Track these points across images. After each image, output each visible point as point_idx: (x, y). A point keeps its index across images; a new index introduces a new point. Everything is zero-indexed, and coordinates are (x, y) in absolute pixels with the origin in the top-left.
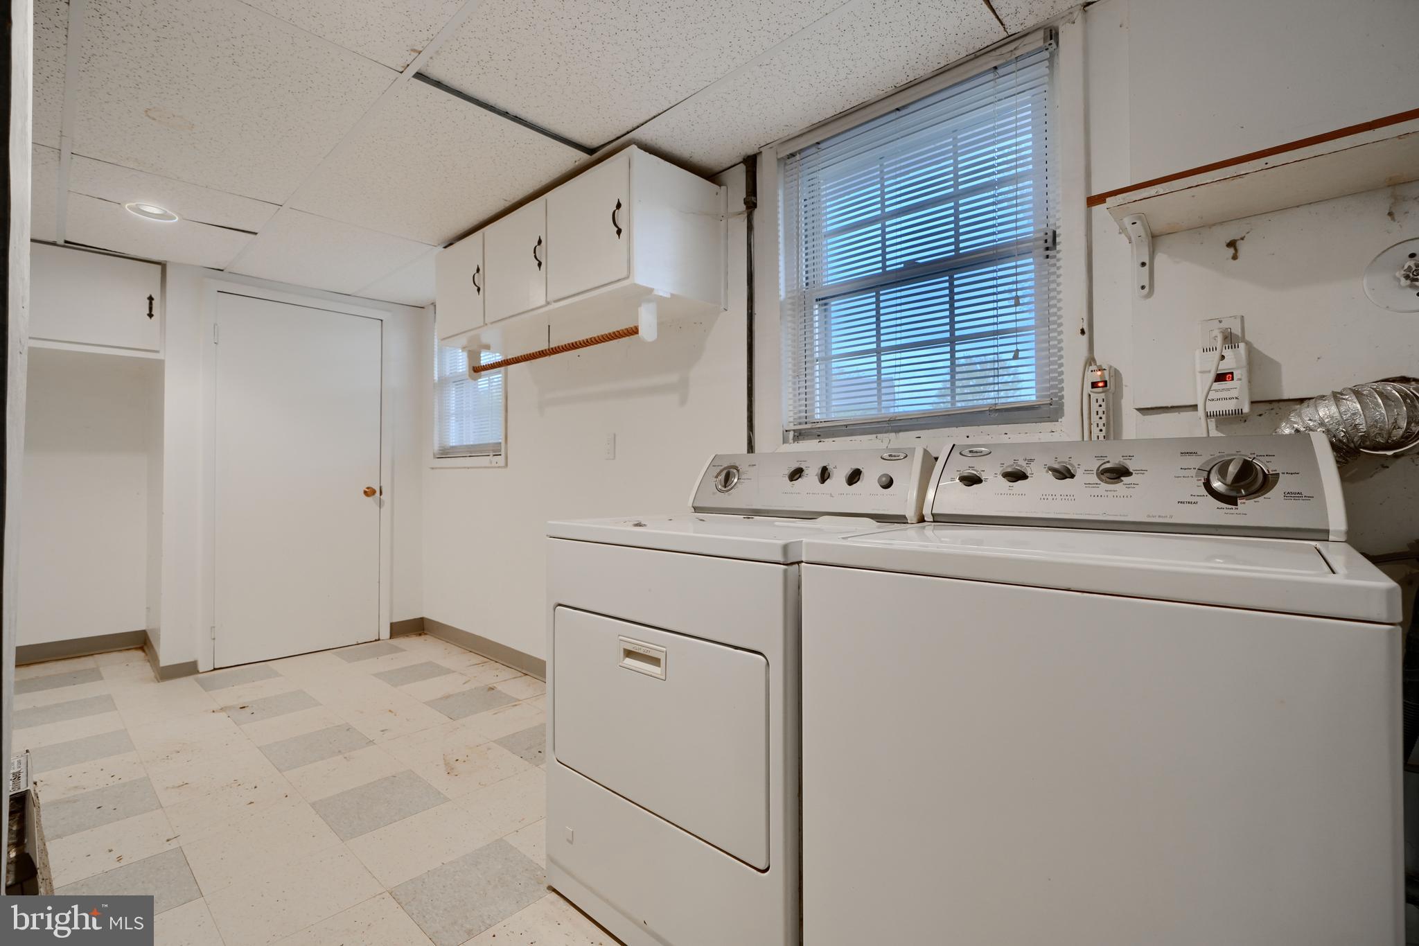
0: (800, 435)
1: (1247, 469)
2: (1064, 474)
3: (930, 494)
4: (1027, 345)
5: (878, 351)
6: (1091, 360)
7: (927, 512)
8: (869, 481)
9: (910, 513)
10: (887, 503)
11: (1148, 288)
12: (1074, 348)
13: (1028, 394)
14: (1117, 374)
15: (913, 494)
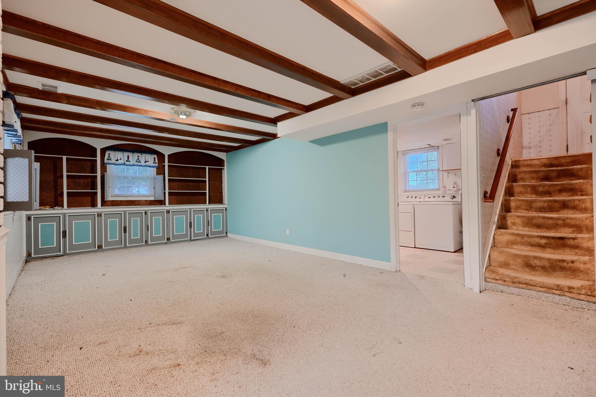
0: (405, 192)
1: (454, 196)
2: (439, 197)
3: (425, 199)
4: (437, 181)
5: (417, 180)
6: (443, 184)
7: (425, 201)
8: (414, 197)
9: (423, 201)
10: (420, 200)
11: (448, 178)
12: (441, 183)
13: (437, 187)
14: (446, 186)
15: (423, 199)
